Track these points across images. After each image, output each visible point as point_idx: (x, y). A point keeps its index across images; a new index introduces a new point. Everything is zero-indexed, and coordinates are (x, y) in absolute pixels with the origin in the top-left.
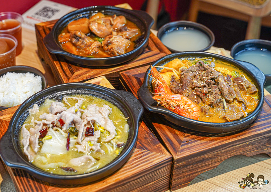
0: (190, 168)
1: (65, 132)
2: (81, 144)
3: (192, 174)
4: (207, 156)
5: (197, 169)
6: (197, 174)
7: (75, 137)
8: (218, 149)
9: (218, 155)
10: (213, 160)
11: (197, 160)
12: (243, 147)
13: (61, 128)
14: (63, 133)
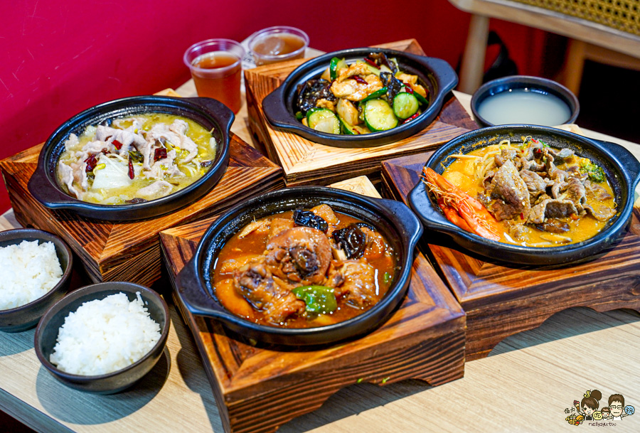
0: (488, 322)
1: (125, 157)
2: (150, 171)
3: (494, 334)
4: (518, 302)
5: (503, 325)
6: (503, 335)
7: (139, 163)
8: (539, 290)
9: (540, 304)
10: (531, 311)
11: (500, 309)
12: (587, 293)
13: (118, 153)
14: (122, 159)
